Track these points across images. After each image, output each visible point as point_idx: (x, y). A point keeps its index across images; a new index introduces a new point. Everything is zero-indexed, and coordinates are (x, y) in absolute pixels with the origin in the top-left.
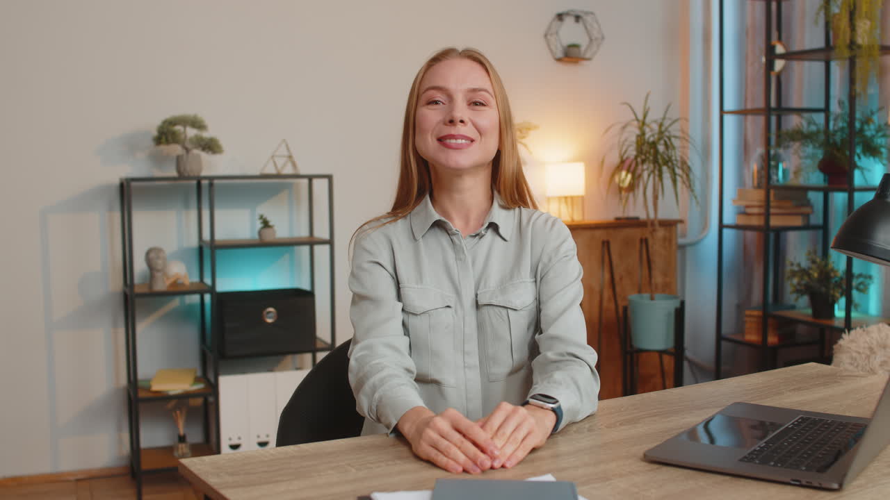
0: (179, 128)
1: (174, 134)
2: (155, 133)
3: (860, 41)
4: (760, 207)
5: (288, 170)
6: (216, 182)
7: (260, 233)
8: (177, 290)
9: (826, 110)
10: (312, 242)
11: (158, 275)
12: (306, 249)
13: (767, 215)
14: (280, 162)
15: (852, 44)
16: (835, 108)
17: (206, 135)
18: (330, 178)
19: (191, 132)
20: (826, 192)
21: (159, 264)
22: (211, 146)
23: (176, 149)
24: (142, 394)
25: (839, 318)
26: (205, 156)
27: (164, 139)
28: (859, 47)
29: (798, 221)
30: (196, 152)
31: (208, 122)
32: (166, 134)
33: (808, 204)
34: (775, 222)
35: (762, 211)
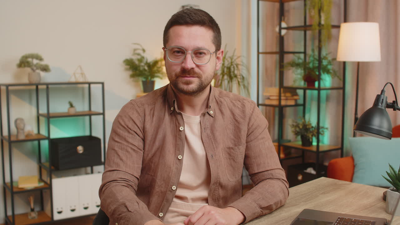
0: (30, 60)
1: (28, 62)
2: (18, 62)
3: (323, 22)
4: (276, 96)
5: (81, 80)
6: (50, 86)
7: (69, 110)
8: (29, 139)
9: (305, 53)
10: (90, 114)
11: (21, 131)
12: (87, 118)
13: (280, 100)
14: (77, 76)
15: (320, 24)
16: (309, 52)
17: (43, 63)
18: (103, 84)
19: (35, 61)
20: (305, 90)
21: (21, 126)
22: (45, 69)
23: (28, 70)
24: (15, 190)
25: (315, 146)
26: (43, 74)
27: (23, 65)
28: (323, 25)
29: (292, 103)
30: (38, 71)
31: (43, 56)
32: (24, 63)
33: (296, 94)
34: (283, 103)
35: (277, 98)
